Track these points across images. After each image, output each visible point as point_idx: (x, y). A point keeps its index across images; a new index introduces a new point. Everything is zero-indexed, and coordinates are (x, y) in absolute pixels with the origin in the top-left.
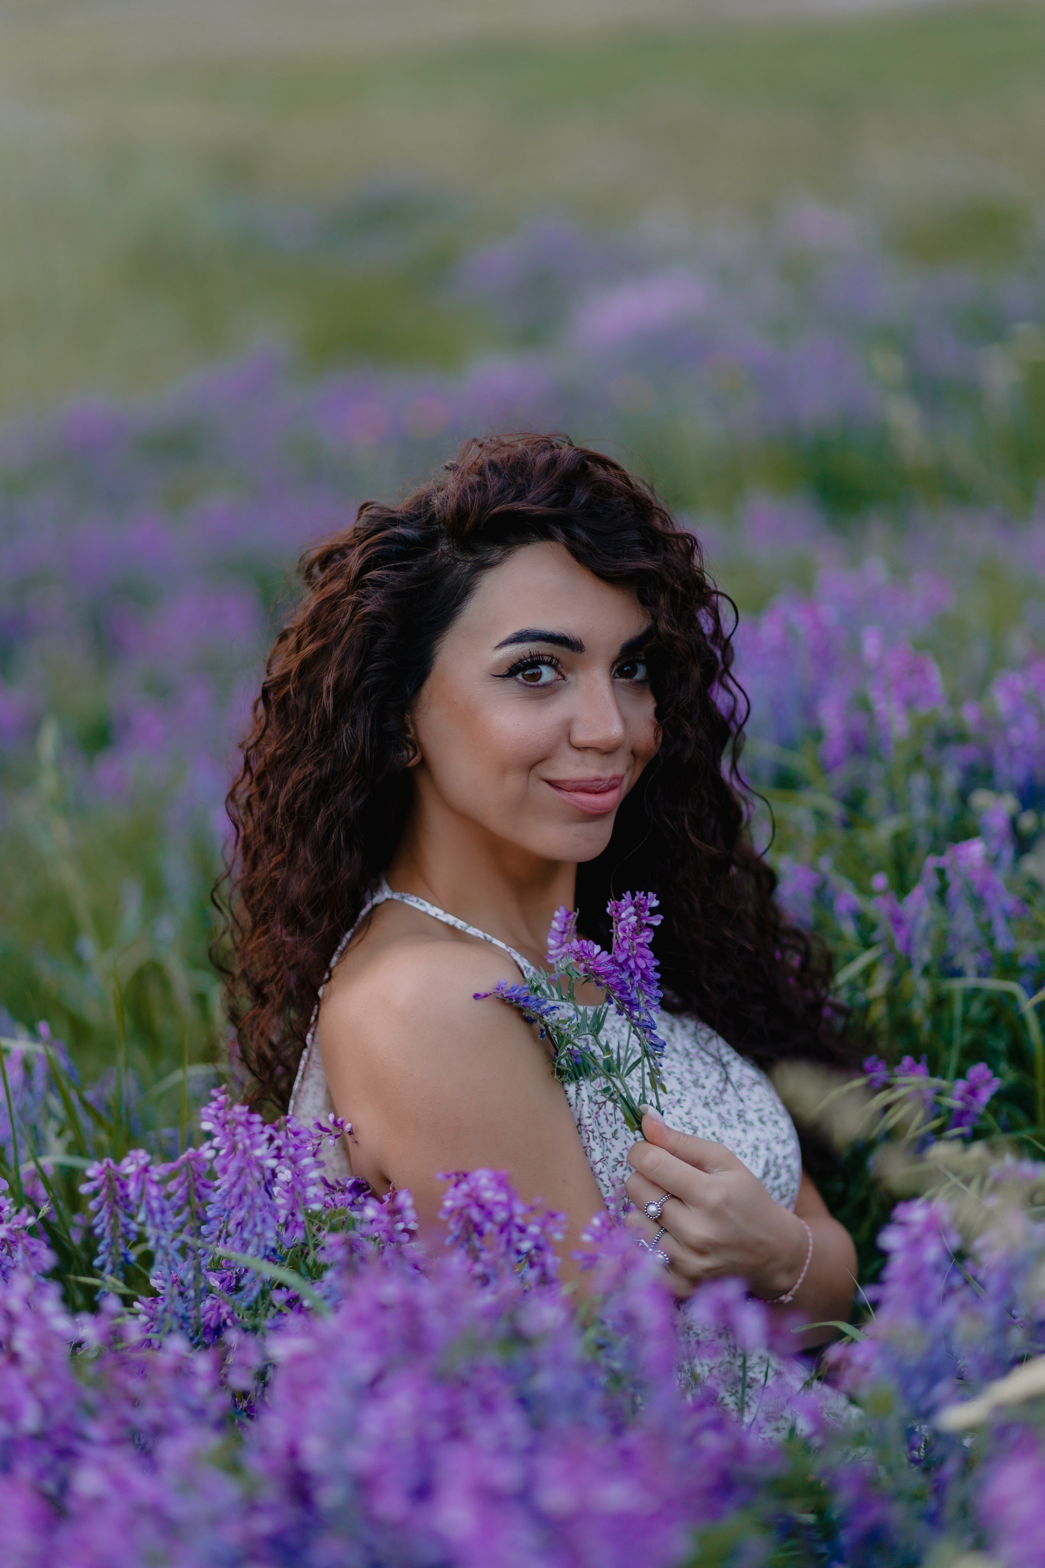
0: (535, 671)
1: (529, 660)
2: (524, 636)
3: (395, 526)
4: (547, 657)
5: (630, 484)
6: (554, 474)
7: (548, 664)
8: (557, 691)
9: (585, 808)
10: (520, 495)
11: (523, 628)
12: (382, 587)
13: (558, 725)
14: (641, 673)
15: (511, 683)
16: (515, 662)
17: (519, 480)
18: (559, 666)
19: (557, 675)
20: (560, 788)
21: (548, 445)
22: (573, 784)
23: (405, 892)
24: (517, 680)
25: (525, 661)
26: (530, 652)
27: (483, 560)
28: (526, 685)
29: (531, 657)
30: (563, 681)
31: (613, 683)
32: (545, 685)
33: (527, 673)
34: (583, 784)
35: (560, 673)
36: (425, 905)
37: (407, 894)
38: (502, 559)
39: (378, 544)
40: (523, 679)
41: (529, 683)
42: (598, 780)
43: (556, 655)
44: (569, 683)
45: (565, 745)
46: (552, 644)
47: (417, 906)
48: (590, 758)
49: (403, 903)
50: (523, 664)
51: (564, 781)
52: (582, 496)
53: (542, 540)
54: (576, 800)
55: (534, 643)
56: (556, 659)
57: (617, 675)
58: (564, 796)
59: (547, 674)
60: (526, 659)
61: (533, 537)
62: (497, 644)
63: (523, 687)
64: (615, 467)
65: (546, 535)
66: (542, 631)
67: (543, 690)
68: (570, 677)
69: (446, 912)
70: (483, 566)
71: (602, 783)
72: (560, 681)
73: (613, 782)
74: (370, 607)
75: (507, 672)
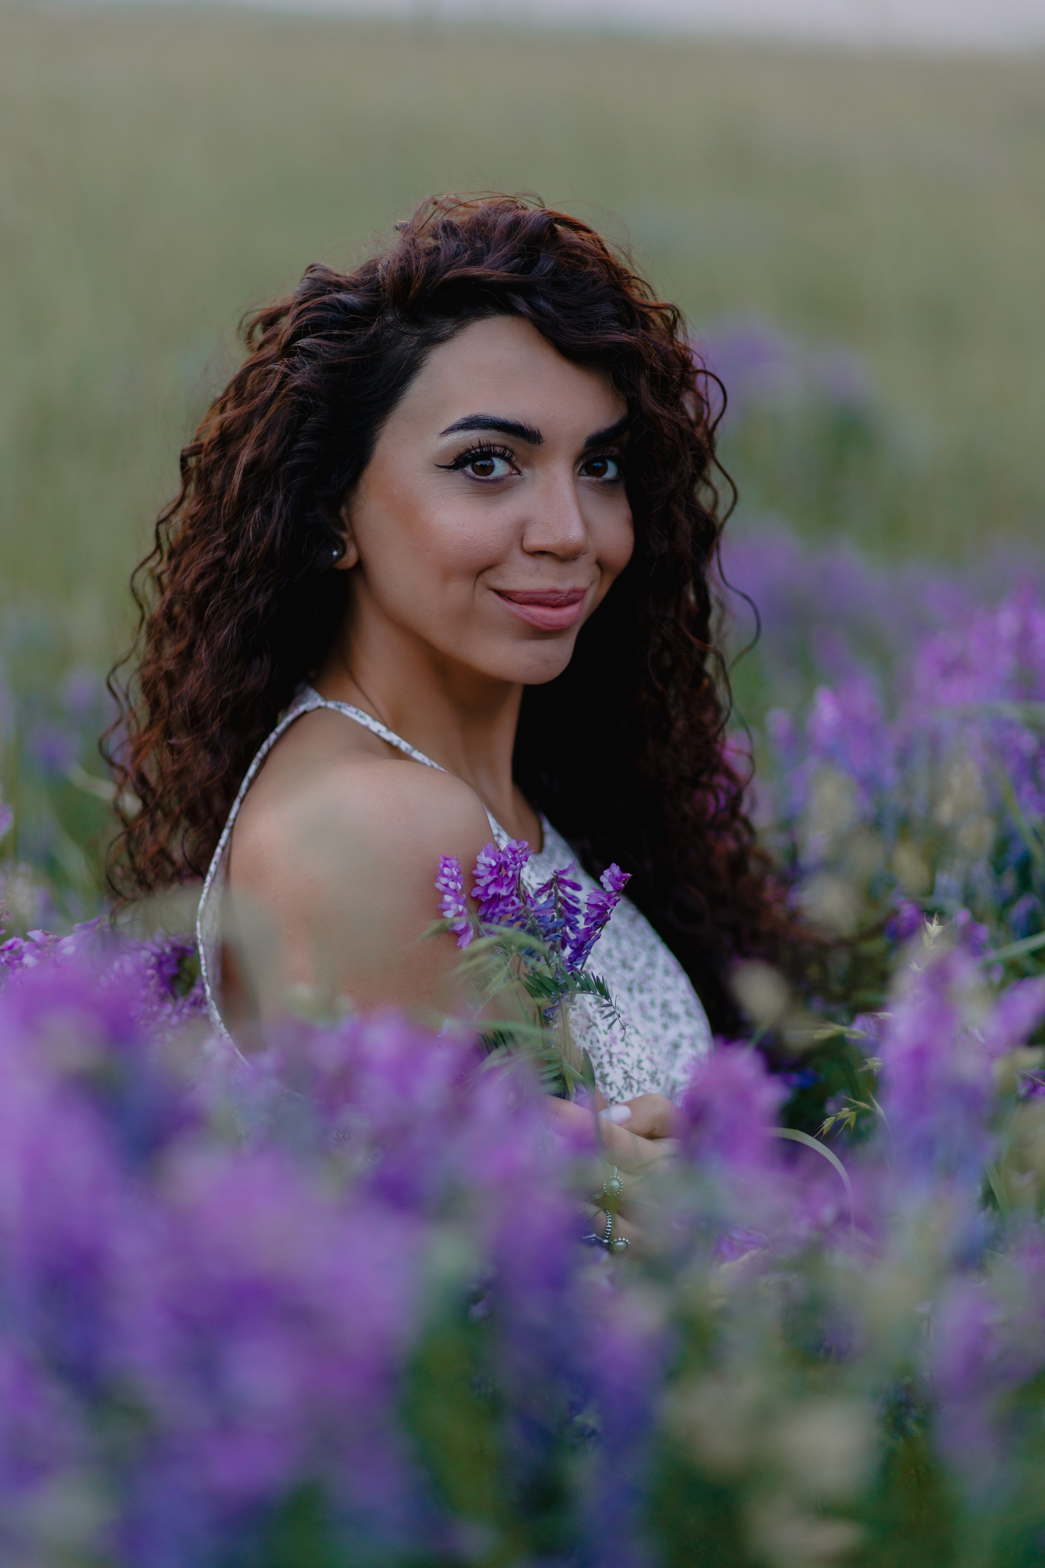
0: (488, 463)
1: (478, 450)
2: (474, 422)
3: (338, 292)
4: (500, 448)
5: (604, 249)
6: (516, 237)
7: (501, 456)
8: (509, 487)
9: (537, 623)
10: (476, 260)
11: (473, 413)
12: (315, 359)
13: (509, 527)
14: (611, 472)
15: (457, 475)
16: (462, 452)
17: (479, 244)
18: (514, 459)
19: (511, 469)
20: (511, 599)
21: (512, 204)
22: (526, 596)
23: (342, 701)
24: (465, 473)
25: (473, 452)
26: (480, 442)
27: (433, 334)
28: (473, 479)
29: (480, 447)
30: (518, 476)
31: (575, 482)
32: (496, 481)
33: (478, 463)
34: (536, 596)
35: (514, 467)
36: (365, 719)
37: (344, 704)
38: (452, 332)
39: (316, 309)
40: (472, 472)
41: (477, 477)
42: (555, 592)
43: (510, 445)
44: (524, 480)
45: (516, 552)
46: (504, 433)
47: (356, 718)
48: (545, 564)
49: (340, 714)
50: (472, 455)
51: (514, 592)
52: (547, 263)
53: (500, 313)
54: (527, 614)
55: (485, 431)
56: (510, 451)
57: (584, 472)
58: (515, 608)
59: (500, 468)
60: (474, 449)
61: (489, 310)
62: (443, 430)
63: (471, 481)
64: (588, 231)
65: (506, 308)
66: (495, 418)
67: (493, 486)
68: (526, 472)
69: (389, 729)
70: (433, 340)
71: (558, 596)
72: (514, 476)
73: (572, 596)
74: (297, 380)
75: (453, 463)
